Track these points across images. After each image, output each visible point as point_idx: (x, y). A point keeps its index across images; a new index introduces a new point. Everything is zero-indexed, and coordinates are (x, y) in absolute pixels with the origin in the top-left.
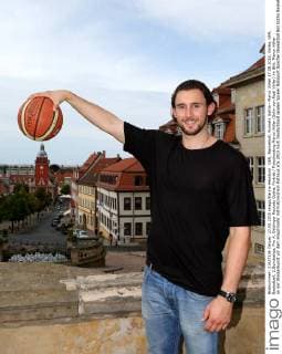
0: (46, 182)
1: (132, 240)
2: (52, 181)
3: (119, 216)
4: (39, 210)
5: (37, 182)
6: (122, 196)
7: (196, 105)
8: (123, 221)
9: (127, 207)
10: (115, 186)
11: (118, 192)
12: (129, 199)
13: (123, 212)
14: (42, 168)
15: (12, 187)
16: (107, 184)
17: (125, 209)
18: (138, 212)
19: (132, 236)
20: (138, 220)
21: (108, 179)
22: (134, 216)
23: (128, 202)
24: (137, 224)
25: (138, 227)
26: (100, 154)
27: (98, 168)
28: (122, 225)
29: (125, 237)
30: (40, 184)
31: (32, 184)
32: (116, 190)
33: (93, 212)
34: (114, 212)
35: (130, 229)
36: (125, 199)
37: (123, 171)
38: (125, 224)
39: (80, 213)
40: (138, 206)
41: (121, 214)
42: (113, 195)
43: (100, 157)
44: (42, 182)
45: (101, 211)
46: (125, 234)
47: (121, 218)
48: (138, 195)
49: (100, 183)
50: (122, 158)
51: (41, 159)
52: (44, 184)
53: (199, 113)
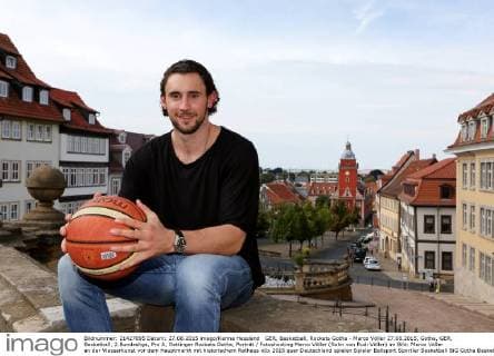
0: (354, 193)
1: (435, 276)
2: (361, 192)
3: (417, 241)
4: (337, 229)
5: (341, 193)
6: (422, 213)
7: (193, 94)
8: (423, 248)
9: (429, 228)
11: (415, 207)
12: (433, 217)
13: (422, 236)
14: (347, 173)
15: (313, 199)
16: (406, 196)
17: (425, 231)
18: (445, 237)
19: (436, 271)
20: (446, 248)
21: (409, 189)
22: (440, 242)
23: (429, 221)
24: (444, 254)
25: (447, 258)
26: (412, 153)
27: (406, 173)
28: (421, 253)
29: (426, 271)
30: (345, 195)
31: (335, 195)
32: (411, 205)
33: (396, 235)
34: (413, 234)
35: (433, 261)
36: (426, 217)
37: (423, 178)
38: (427, 253)
39: (382, 236)
40: (446, 228)
41: (420, 238)
42: (411, 211)
43: (413, 159)
44: (347, 193)
45: (404, 233)
46: (426, 267)
47: (419, 244)
48: (445, 212)
49: (403, 195)
50: (439, 159)
51: (348, 161)
52: (350, 195)
53: (198, 105)
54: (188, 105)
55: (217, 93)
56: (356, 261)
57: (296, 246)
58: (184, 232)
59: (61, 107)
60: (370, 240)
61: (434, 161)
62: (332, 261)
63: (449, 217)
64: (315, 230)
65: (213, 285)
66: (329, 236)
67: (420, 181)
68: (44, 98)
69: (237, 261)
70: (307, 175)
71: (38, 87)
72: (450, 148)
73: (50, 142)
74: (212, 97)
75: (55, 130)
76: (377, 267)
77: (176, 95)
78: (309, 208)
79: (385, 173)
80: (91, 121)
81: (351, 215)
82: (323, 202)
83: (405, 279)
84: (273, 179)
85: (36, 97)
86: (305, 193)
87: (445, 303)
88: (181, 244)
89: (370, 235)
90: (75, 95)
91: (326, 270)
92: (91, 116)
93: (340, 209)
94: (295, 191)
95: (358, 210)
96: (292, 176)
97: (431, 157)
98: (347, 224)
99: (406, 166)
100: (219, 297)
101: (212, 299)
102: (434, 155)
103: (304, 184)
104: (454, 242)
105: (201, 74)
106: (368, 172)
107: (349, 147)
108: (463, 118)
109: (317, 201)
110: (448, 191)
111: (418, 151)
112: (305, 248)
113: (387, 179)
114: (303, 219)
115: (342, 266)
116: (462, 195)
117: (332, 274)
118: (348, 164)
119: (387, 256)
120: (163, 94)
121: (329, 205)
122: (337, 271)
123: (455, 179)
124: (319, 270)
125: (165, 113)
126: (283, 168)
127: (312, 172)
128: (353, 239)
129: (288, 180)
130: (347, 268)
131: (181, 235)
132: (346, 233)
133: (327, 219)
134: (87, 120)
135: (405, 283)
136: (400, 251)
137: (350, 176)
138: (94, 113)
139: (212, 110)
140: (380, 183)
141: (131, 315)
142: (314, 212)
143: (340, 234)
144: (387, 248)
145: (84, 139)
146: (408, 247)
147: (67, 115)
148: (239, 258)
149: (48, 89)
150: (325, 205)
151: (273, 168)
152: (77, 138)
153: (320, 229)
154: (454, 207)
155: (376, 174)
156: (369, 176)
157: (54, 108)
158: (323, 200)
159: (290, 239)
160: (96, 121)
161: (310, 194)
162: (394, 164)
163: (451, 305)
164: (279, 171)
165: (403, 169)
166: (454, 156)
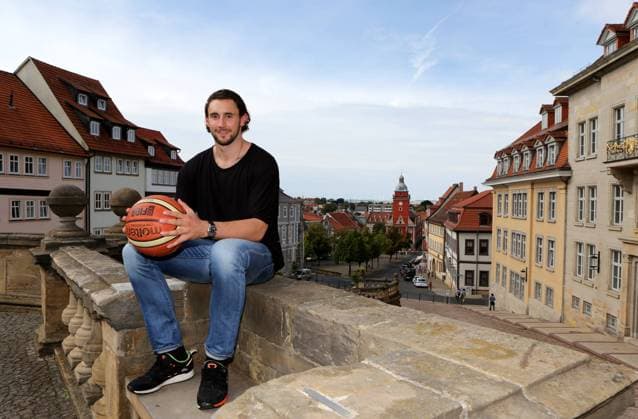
0: (406, 221)
2: (413, 220)
3: (459, 262)
4: (391, 253)
5: (395, 221)
6: (463, 238)
7: (228, 115)
8: (464, 268)
9: (469, 251)
10: (455, 225)
11: (458, 232)
12: (473, 241)
13: (463, 257)
14: (401, 204)
15: (370, 226)
16: (451, 223)
17: (466, 254)
18: (483, 258)
19: (474, 288)
20: (483, 268)
21: (453, 217)
22: (478, 263)
23: (470, 245)
24: (482, 273)
25: (484, 276)
26: (456, 186)
27: (452, 203)
28: (462, 272)
29: (466, 287)
30: (398, 222)
31: (390, 223)
32: (455, 230)
33: (441, 257)
34: (455, 256)
35: (472, 278)
36: (467, 241)
37: (464, 207)
38: (467, 272)
39: (430, 258)
40: (484, 251)
41: (461, 259)
42: (454, 236)
43: (457, 190)
44: (401, 221)
45: (448, 255)
46: (466, 284)
47: (461, 265)
48: (483, 237)
49: (448, 222)
50: (479, 191)
51: (400, 193)
52: (403, 223)
53: (232, 123)
54: (224, 123)
55: (248, 115)
56: (407, 280)
57: (355, 267)
58: (215, 223)
59: (146, 145)
60: (419, 261)
61: (475, 192)
62: (384, 279)
63: (487, 241)
64: (371, 253)
65: (238, 260)
66: (384, 258)
67: (462, 210)
68: (131, 137)
69: (259, 246)
70: (365, 205)
71: (126, 126)
72: (488, 181)
73: (137, 175)
74: (244, 118)
75: (141, 165)
76: (425, 285)
77: (215, 115)
78: (367, 234)
79: (434, 203)
80: (173, 157)
81: (403, 240)
82: (379, 229)
83: (447, 294)
84: (336, 208)
85: (124, 135)
86: (363, 221)
87: (480, 314)
88: (213, 231)
89: (419, 258)
90: (158, 134)
91: (378, 286)
92: (173, 152)
93: (394, 234)
94: (354, 219)
95: (409, 235)
96: (353, 206)
97: (473, 189)
98: (399, 248)
99: (451, 197)
100: (243, 270)
101: (237, 271)
102: (475, 188)
103: (363, 213)
104: (490, 263)
105: (235, 100)
106: (419, 203)
107: (402, 180)
108: (498, 155)
109: (374, 228)
110: (486, 219)
111: (461, 184)
112: (362, 267)
113: (434, 209)
114: (361, 244)
115: (393, 283)
116: (497, 222)
117: (383, 289)
118: (402, 195)
119: (433, 275)
120: (207, 115)
121: (385, 231)
122: (388, 287)
123: (491, 209)
124: (373, 286)
125: (209, 129)
126: (346, 199)
127: (370, 203)
128: (404, 261)
129: (348, 210)
130: (397, 284)
131: (212, 224)
132: (399, 256)
133: (382, 244)
134: (170, 156)
135: (448, 298)
136: (445, 271)
137: (403, 206)
138: (176, 149)
139: (245, 128)
140: (428, 212)
141: (180, 289)
142: (371, 237)
143: (394, 256)
144: (434, 268)
145: (166, 172)
146: (451, 267)
147: (151, 151)
148: (261, 244)
149: (135, 128)
150: (381, 231)
151: (335, 199)
152: (161, 172)
153: (375, 253)
154: (490, 232)
155: (426, 203)
156: (419, 206)
157: (140, 145)
158: (379, 227)
159: (349, 261)
160: (178, 157)
161: (368, 222)
162: (441, 196)
163: (485, 316)
164: (341, 201)
165: (448, 200)
166: (491, 188)
